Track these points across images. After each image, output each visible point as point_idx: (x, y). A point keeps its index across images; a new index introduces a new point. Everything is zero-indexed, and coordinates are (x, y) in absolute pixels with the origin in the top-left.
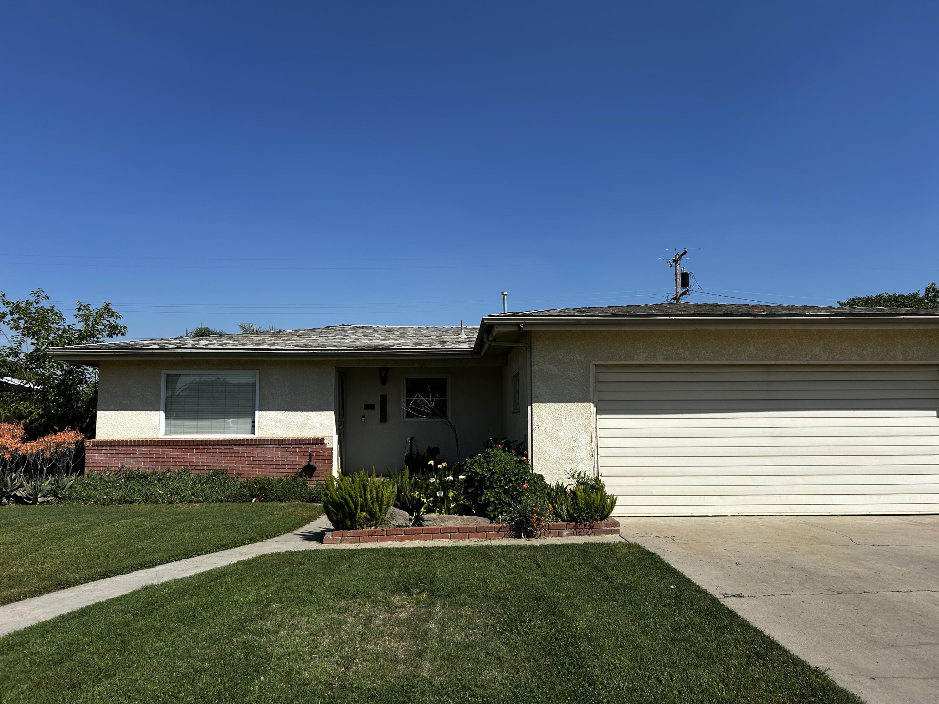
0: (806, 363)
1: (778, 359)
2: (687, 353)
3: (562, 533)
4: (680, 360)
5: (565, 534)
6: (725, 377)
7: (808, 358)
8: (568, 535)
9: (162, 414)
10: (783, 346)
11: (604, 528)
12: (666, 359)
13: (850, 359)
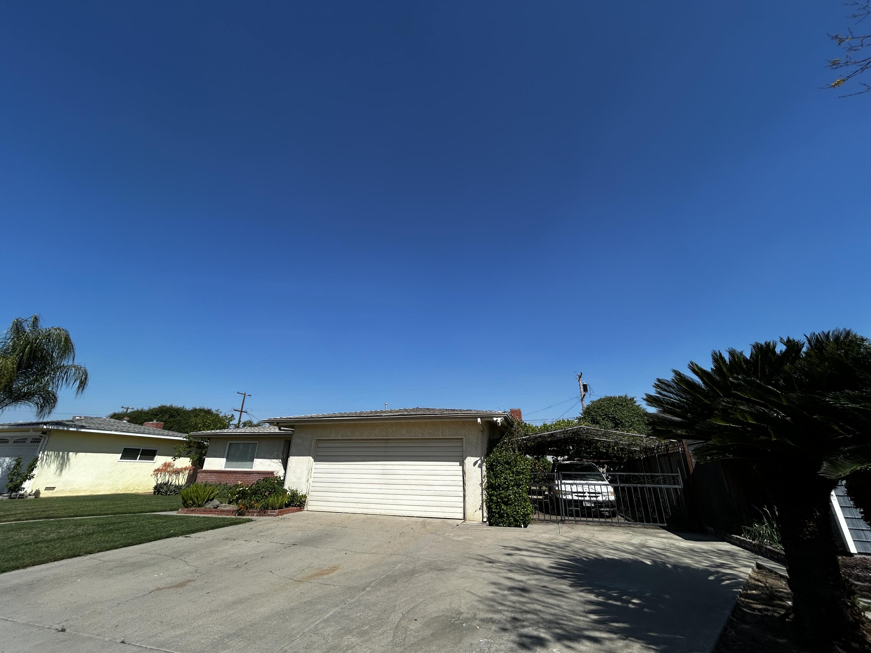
0: (399, 438)
1: (386, 436)
2: (350, 434)
3: (254, 515)
4: (347, 437)
5: (255, 515)
6: (369, 445)
7: (399, 436)
8: (256, 516)
9: (225, 459)
10: (390, 430)
11: (269, 513)
12: (342, 437)
13: (418, 436)
